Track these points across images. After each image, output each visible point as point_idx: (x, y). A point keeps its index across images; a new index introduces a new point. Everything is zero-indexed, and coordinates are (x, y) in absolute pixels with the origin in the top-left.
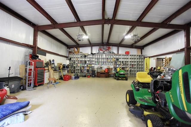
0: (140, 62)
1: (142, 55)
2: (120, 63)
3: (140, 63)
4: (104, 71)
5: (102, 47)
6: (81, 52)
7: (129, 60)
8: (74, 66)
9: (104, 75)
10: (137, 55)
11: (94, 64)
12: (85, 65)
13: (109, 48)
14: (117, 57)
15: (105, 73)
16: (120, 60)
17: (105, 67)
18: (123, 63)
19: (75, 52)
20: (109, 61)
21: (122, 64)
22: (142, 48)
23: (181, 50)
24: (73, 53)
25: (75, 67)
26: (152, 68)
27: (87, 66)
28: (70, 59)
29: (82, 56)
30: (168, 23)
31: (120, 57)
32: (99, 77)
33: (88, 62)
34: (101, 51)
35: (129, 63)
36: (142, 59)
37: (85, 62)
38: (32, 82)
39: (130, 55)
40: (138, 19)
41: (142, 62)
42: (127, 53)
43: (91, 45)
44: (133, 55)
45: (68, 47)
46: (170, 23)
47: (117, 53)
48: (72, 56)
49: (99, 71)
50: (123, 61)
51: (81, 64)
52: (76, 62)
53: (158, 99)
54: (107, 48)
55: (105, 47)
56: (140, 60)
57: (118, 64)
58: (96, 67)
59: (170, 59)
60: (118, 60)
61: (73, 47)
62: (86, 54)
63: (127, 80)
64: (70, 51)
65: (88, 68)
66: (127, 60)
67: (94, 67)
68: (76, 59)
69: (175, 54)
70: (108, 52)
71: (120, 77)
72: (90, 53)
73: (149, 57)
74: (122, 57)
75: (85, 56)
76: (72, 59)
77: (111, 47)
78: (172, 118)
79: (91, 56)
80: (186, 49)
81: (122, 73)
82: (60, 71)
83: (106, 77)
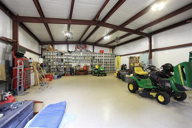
0: (112, 59)
1: (114, 54)
2: (95, 61)
3: (113, 61)
4: (83, 69)
5: (79, 45)
6: (56, 50)
7: (104, 58)
8: (50, 64)
9: (83, 72)
10: (110, 54)
11: (71, 62)
12: (62, 63)
13: (86, 47)
14: (93, 55)
15: (84, 70)
16: (96, 58)
17: (82, 65)
18: (98, 60)
19: (50, 49)
20: (86, 59)
21: (98, 62)
22: (113, 48)
23: (146, 51)
24: (48, 50)
25: (50, 66)
26: (124, 64)
27: (64, 64)
28: (44, 57)
29: (58, 54)
30: (141, 31)
31: (96, 55)
32: (79, 75)
33: (64, 61)
34: (78, 50)
35: (104, 61)
36: (114, 57)
37: (62, 60)
38: (22, 84)
39: (105, 54)
40: (121, 25)
41: (114, 60)
42: (102, 52)
43: (67, 42)
44: (106, 54)
45: (41, 43)
46: (142, 32)
47: (92, 52)
48: (46, 54)
49: (78, 69)
50: (98, 59)
51: (57, 63)
52: (51, 61)
53: (158, 83)
54: (84, 47)
55: (82, 45)
56: (113, 58)
57: (94, 62)
58: (74, 65)
59: (139, 58)
60: (94, 58)
61: (47, 44)
62: (62, 51)
63: (106, 75)
64: (44, 48)
65: (65, 67)
66: (102, 58)
67: (71, 65)
68: (51, 57)
69: (142, 54)
70: (85, 50)
71: (100, 74)
72: (66, 51)
73: (120, 56)
74: (98, 55)
75: (62, 54)
76: (46, 57)
77: (87, 46)
78: (173, 91)
79: (68, 54)
80: (149, 51)
81: (102, 70)
82: (41, 70)
83: (85, 75)
